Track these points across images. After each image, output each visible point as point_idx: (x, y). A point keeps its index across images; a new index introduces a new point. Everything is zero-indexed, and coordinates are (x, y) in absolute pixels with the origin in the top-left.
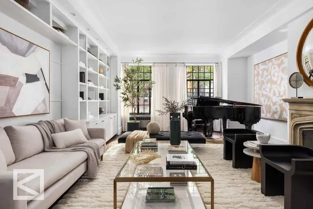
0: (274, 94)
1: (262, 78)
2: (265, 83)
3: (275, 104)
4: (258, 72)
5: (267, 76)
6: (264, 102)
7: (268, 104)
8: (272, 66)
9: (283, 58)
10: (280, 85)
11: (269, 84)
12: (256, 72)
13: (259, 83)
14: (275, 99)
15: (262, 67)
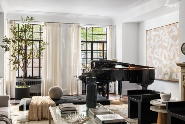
0: (165, 58)
1: (154, 43)
2: (157, 48)
3: (165, 66)
4: (150, 37)
5: (158, 41)
6: (156, 65)
7: (160, 67)
8: (162, 33)
9: (172, 27)
10: (170, 50)
11: (160, 49)
12: (148, 37)
13: (151, 48)
14: (165, 62)
15: (153, 33)
